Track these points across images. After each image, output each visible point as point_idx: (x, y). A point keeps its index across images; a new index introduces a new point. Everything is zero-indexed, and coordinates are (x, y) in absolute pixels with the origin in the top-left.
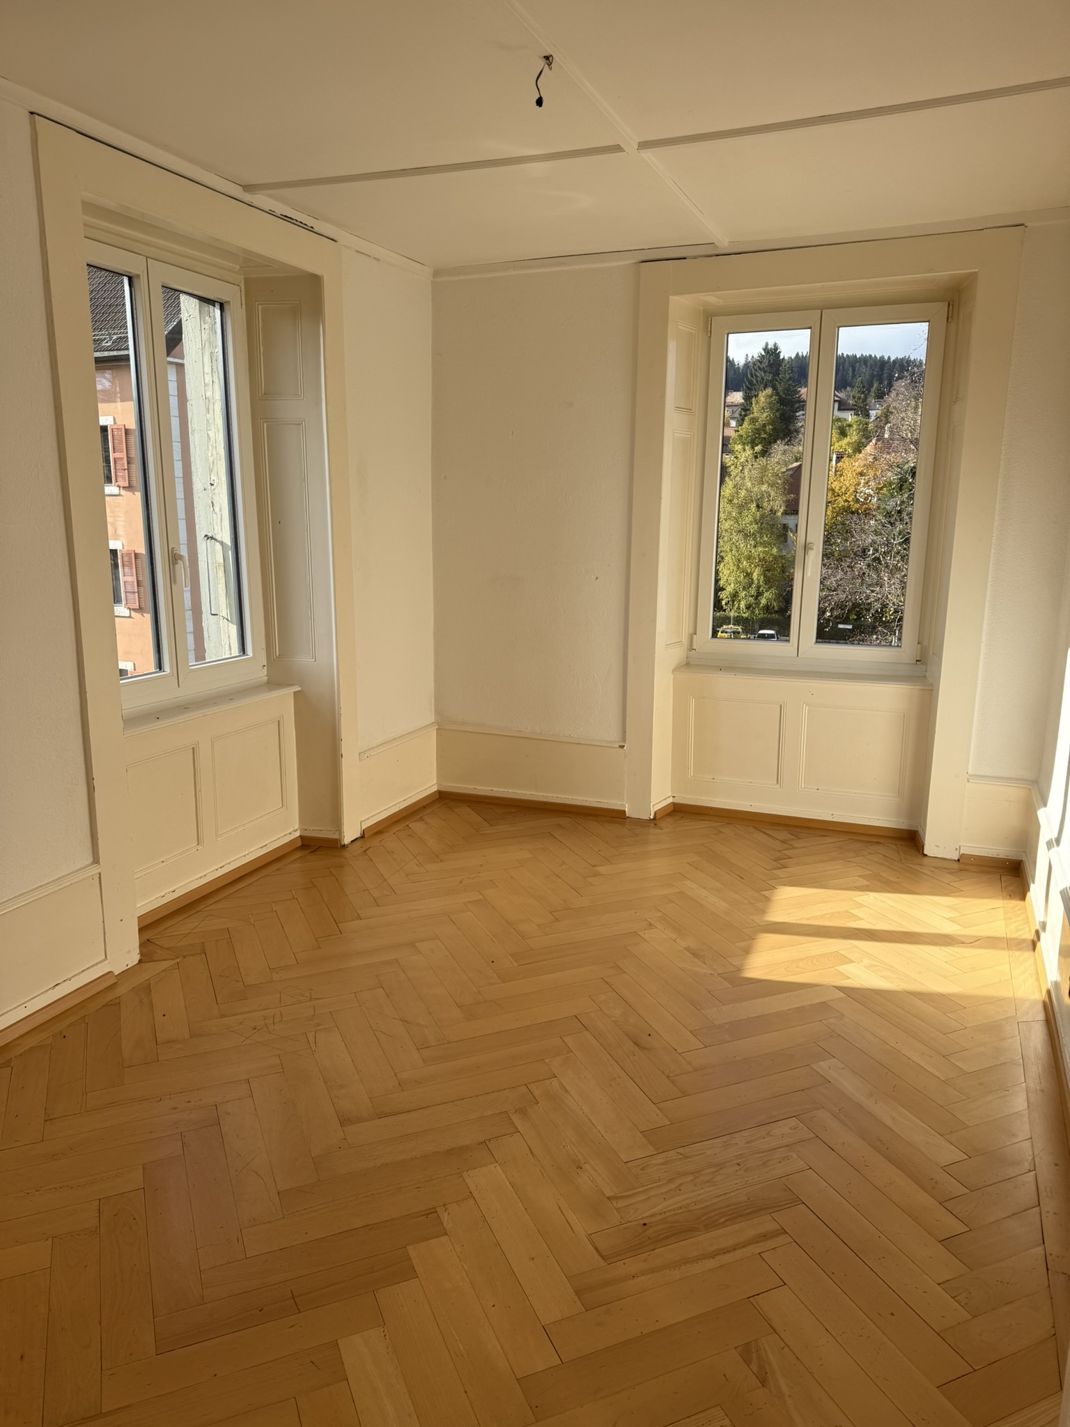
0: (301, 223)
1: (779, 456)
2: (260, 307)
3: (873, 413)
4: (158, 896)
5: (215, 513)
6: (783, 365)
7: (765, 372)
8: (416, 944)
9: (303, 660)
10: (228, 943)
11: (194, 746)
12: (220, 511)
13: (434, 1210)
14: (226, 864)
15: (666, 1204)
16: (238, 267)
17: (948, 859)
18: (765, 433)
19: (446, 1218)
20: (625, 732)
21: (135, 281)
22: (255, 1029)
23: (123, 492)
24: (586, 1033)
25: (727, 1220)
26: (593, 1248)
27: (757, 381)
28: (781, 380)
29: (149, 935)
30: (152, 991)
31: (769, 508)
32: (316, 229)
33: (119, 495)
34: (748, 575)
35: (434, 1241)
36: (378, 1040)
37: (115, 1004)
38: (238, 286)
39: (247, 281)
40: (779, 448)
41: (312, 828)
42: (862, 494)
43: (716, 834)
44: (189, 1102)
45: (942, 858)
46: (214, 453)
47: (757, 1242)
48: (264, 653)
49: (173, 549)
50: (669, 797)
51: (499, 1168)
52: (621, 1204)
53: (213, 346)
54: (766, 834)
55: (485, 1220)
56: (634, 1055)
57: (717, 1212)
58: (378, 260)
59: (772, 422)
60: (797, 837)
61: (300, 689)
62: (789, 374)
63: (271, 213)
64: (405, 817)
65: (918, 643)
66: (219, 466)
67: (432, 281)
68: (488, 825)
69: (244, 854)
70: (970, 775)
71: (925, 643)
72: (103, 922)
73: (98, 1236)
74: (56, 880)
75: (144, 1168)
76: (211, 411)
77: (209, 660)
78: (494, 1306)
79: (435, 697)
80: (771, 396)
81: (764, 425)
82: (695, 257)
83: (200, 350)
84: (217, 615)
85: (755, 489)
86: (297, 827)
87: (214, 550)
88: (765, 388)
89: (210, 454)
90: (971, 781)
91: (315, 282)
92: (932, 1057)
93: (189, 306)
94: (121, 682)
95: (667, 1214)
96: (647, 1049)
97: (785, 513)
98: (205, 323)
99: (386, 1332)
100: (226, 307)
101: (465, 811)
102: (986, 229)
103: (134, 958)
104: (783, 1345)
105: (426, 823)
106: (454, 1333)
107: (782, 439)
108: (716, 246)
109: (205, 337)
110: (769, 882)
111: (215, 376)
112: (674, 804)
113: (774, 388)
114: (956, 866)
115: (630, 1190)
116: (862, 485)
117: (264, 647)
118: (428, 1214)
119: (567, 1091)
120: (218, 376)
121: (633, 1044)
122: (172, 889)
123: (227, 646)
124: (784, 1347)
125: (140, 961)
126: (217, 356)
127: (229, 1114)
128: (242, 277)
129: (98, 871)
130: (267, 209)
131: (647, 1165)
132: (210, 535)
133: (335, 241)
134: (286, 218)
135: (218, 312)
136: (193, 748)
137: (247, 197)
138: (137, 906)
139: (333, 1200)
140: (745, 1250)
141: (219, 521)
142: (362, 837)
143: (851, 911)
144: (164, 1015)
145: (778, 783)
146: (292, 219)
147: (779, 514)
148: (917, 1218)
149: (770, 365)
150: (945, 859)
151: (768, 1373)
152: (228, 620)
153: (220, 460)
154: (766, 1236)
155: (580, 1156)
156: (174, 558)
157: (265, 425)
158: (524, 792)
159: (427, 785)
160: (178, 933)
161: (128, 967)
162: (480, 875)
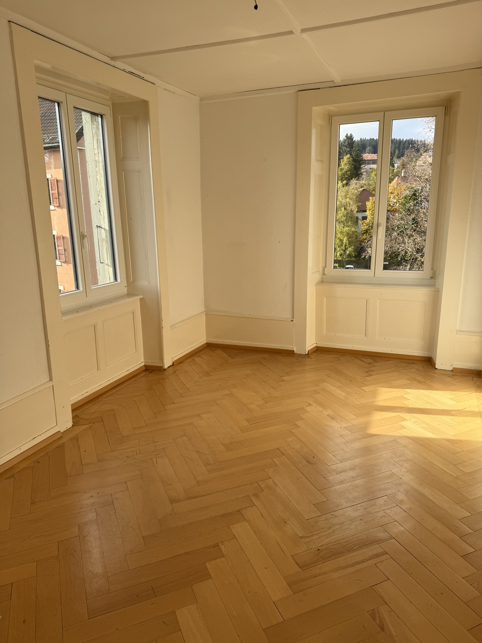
0: (138, 75)
1: (354, 185)
2: (119, 116)
3: (396, 165)
4: (80, 395)
5: (101, 215)
6: (355, 144)
7: (346, 147)
8: (201, 415)
9: (143, 283)
10: (113, 416)
11: (95, 324)
12: (103, 214)
13: (217, 545)
14: (111, 379)
15: (328, 540)
16: (109, 97)
17: (447, 370)
18: (347, 175)
19: (223, 548)
20: (294, 314)
21: (61, 105)
22: (128, 457)
23: (56, 208)
24: (284, 456)
25: (358, 548)
26: (295, 563)
27: (343, 151)
28: (354, 151)
29: (77, 413)
30: (79, 440)
31: (350, 209)
32: (145, 78)
33: (55, 210)
34: (341, 241)
35: (218, 560)
36: (186, 461)
37: (62, 447)
38: (109, 107)
39: (113, 104)
40: (354, 182)
41: (150, 361)
42: (392, 202)
43: (337, 361)
44: (99, 493)
45: (444, 370)
46: (100, 186)
47: (373, 558)
48: (125, 280)
49: (82, 232)
50: (314, 344)
51: (247, 523)
52: (306, 540)
53: (98, 135)
54: (361, 360)
55: (242, 549)
56: (307, 467)
57: (353, 544)
58: (174, 93)
59: (350, 170)
60: (375, 361)
61: (142, 297)
62: (357, 148)
63: (124, 70)
64: (192, 355)
65: (432, 269)
66: (102, 192)
67: (199, 103)
68: (231, 358)
69: (119, 374)
70: (457, 331)
71: (435, 269)
72: (55, 408)
73: (58, 560)
74: (33, 389)
75: (79, 526)
76: (98, 167)
77: (100, 284)
78: (249, 592)
79: (204, 299)
80: (349, 158)
81: (346, 172)
82: (324, 88)
83: (92, 138)
84: (103, 263)
85: (343, 201)
86: (143, 361)
87: (101, 232)
88: (347, 154)
89: (98, 187)
90: (458, 333)
91: (145, 103)
92: (449, 466)
93: (86, 117)
94: (60, 295)
95: (329, 545)
96: (313, 464)
97: (357, 212)
98: (94, 125)
99: (198, 606)
100: (104, 117)
101: (219, 352)
102: (464, 70)
103: (70, 424)
104: (391, 610)
105: (202, 358)
106: (231, 606)
107: (355, 178)
108: (335, 82)
109: (94, 132)
110: (364, 383)
111: (99, 150)
112: (317, 347)
113: (351, 154)
114: (451, 373)
115: (310, 533)
116: (391, 198)
117: (125, 278)
118: (214, 547)
119: (276, 485)
120: (101, 150)
121: (306, 461)
122: (87, 391)
123: (108, 278)
124: (391, 611)
125: (73, 426)
126: (100, 140)
127: (118, 499)
128: (111, 102)
129: (52, 384)
130: (122, 68)
131: (318, 521)
132: (99, 225)
133: (154, 84)
134: (131, 73)
135: (100, 119)
136: (94, 326)
137: (112, 63)
138: (71, 400)
139: (169, 540)
140: (368, 562)
141: (103, 219)
142: (173, 365)
143: (404, 396)
144: (85, 451)
145: (366, 336)
146: (134, 73)
147: (355, 212)
148: (449, 545)
149: (349, 144)
150: (446, 370)
151: (385, 625)
152: (108, 265)
153: (103, 190)
154: (377, 556)
155: (285, 517)
156: (82, 237)
157: (123, 173)
158: (247, 343)
159: (202, 340)
160: (90, 412)
161: (67, 429)
162: (229, 382)
